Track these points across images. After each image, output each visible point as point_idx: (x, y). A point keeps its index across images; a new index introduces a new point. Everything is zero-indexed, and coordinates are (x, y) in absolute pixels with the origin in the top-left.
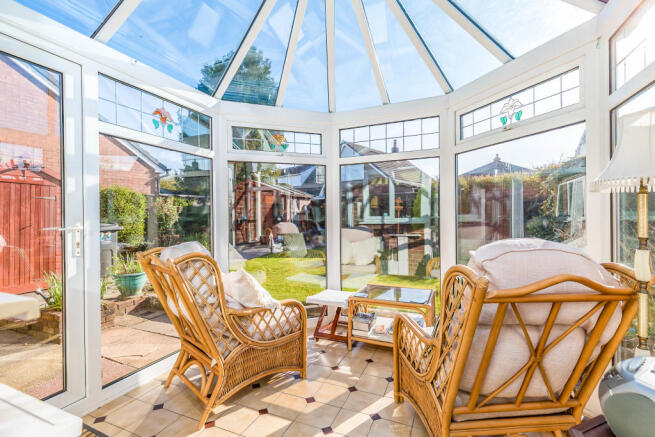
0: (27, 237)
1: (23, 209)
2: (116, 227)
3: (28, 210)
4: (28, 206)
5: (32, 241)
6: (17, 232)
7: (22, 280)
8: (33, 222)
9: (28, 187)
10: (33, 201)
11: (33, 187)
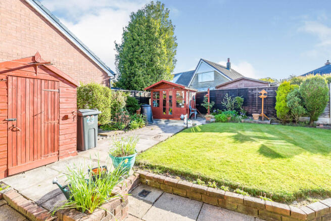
0: (39, 121)
1: (36, 99)
2: (97, 112)
3: (39, 100)
4: (39, 96)
5: (43, 125)
6: (32, 118)
7: (36, 156)
8: (43, 110)
9: (39, 81)
10: (43, 92)
11: (43, 81)
